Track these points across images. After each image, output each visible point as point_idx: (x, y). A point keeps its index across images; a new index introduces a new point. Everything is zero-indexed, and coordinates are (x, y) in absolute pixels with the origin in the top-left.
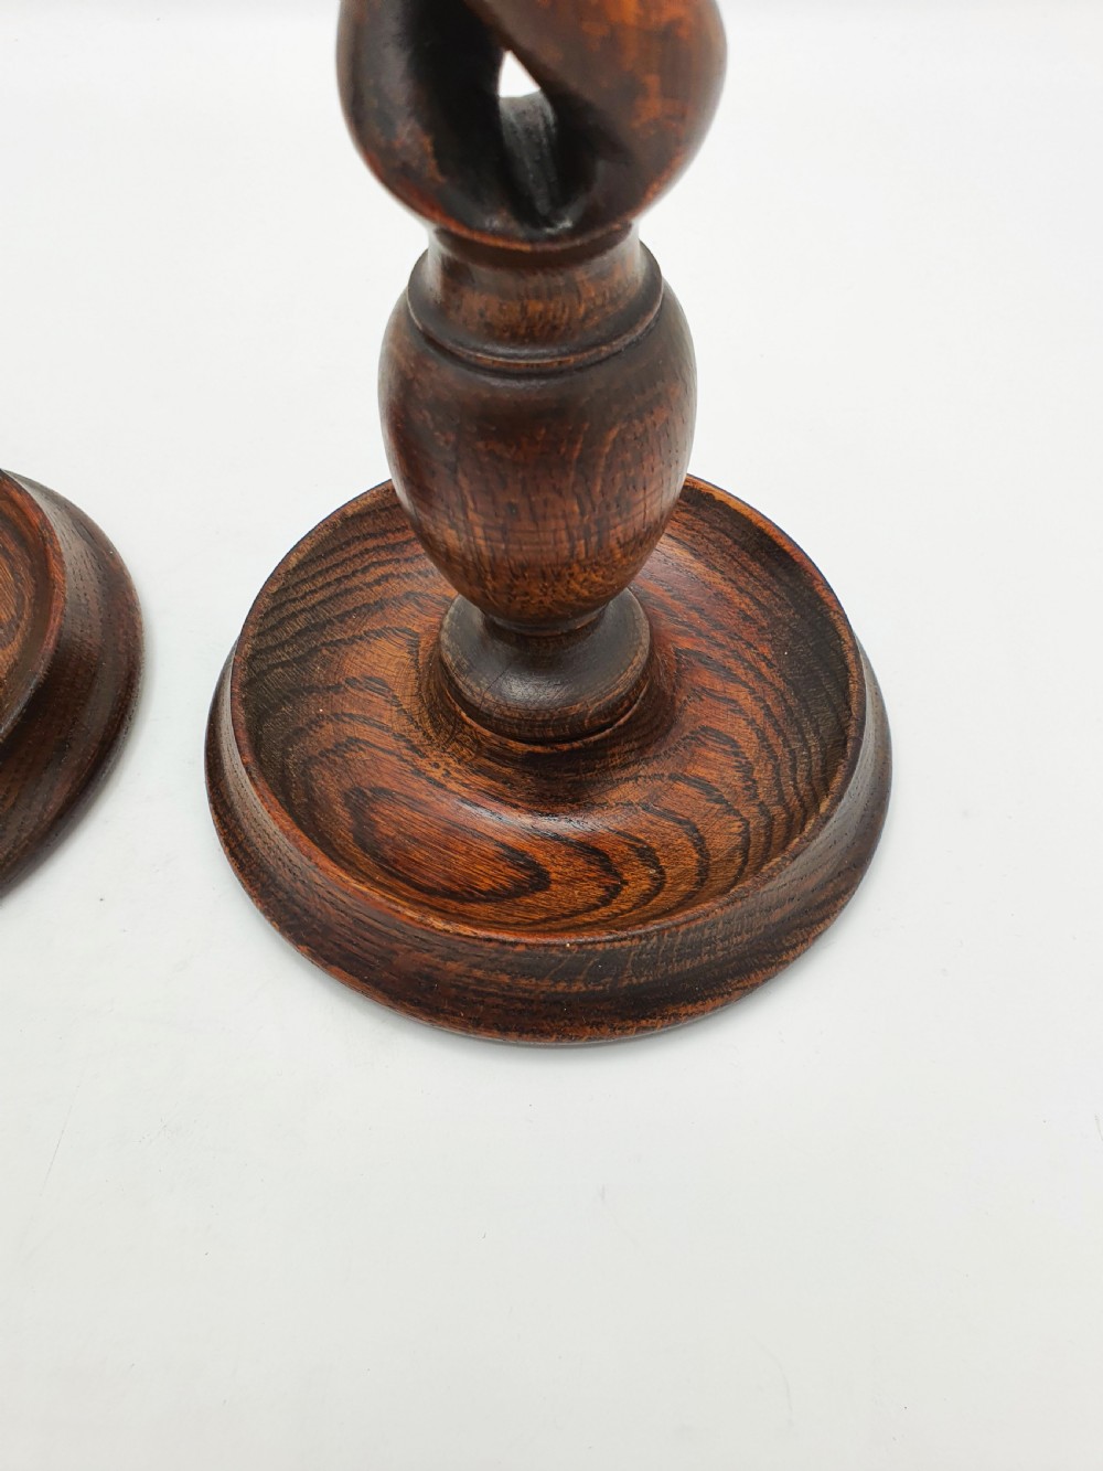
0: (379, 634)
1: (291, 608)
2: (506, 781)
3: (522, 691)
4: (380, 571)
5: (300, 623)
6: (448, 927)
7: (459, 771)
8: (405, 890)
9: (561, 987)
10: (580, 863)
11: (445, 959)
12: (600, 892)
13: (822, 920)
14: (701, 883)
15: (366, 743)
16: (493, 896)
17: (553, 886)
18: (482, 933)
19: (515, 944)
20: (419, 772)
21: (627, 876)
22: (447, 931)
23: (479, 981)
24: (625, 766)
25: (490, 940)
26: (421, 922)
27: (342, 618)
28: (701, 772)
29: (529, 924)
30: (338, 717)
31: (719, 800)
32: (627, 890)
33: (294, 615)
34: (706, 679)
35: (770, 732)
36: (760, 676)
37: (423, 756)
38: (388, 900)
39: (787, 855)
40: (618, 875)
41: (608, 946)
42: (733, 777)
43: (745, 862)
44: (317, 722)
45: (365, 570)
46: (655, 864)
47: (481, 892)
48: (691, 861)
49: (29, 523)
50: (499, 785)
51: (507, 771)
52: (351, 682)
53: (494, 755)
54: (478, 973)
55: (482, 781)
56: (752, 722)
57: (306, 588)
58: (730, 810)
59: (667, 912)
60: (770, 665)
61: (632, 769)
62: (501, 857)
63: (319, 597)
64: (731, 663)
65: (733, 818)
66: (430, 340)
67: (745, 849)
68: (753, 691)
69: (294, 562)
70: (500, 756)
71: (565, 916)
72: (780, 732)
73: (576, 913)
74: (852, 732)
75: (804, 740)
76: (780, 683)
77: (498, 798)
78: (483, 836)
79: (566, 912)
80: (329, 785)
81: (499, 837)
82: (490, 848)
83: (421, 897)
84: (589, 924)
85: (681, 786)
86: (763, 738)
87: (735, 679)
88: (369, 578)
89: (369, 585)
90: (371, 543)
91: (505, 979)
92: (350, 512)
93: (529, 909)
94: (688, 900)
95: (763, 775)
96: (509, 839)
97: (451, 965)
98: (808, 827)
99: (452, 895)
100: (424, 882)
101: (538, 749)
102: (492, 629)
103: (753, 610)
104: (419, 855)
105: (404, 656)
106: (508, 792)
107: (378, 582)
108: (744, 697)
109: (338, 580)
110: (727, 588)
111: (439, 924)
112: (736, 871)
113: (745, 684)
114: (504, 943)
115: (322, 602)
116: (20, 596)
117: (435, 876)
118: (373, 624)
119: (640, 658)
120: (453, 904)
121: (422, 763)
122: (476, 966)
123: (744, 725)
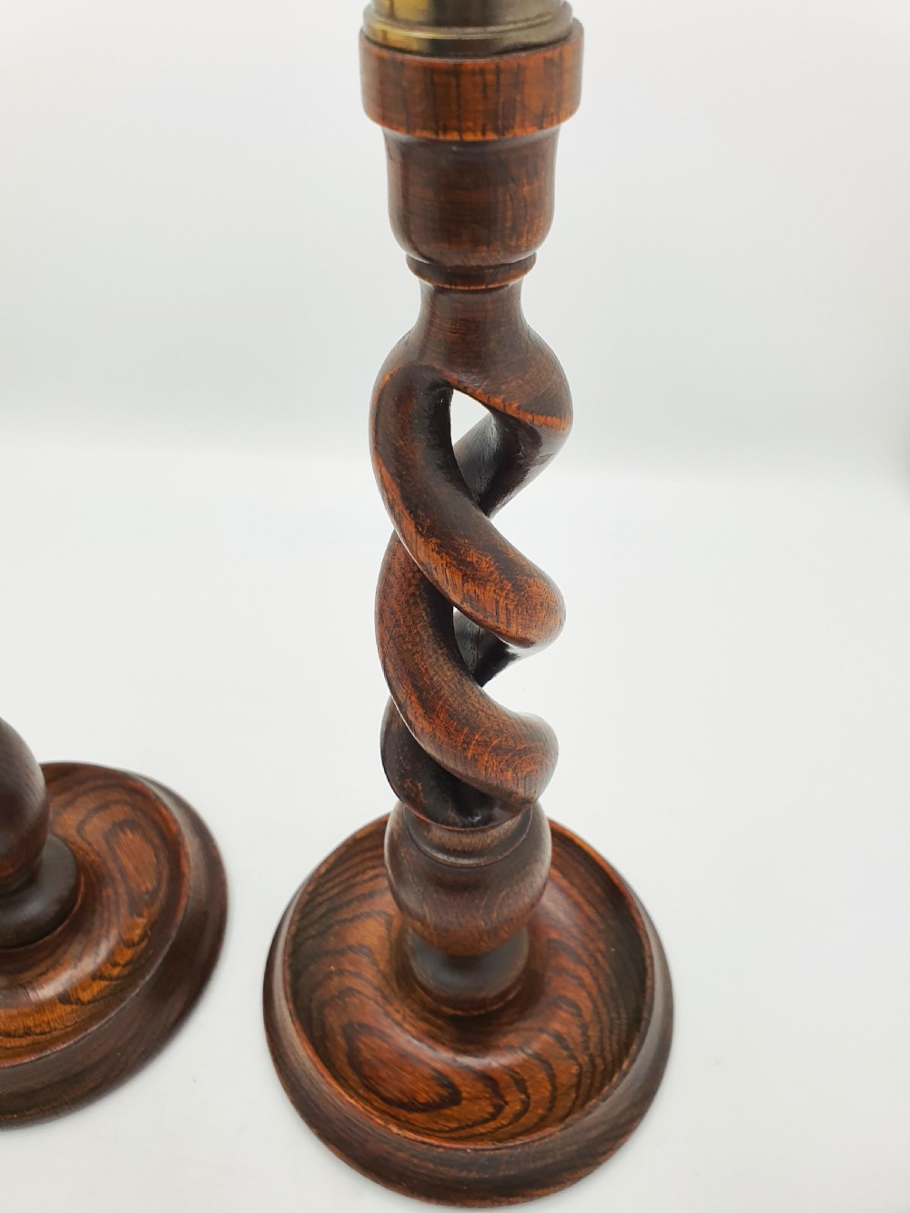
0: (369, 914)
1: (320, 899)
2: (439, 1028)
4: (371, 873)
5: (322, 910)
6: (400, 1132)
7: (410, 1017)
8: (376, 1101)
9: (464, 1174)
10: (480, 1086)
11: (397, 1150)
12: (491, 1110)
14: (550, 1109)
15: (359, 992)
16: (427, 1108)
17: (464, 1102)
18: (419, 1138)
19: (438, 1147)
20: (388, 1014)
21: (508, 1099)
22: (399, 1135)
23: (416, 1165)
24: (511, 1023)
25: (424, 1143)
26: (384, 1127)
27: (348, 903)
28: (557, 1026)
29: (447, 1132)
30: (341, 972)
31: (567, 1048)
32: (507, 1109)
33: (320, 904)
34: (563, 962)
35: (600, 1003)
36: (597, 962)
37: (391, 1004)
38: (367, 1110)
39: (600, 1097)
40: (502, 1097)
41: (492, 1153)
42: (576, 1032)
43: (577, 1098)
44: (329, 975)
45: (364, 872)
46: (524, 1091)
47: (420, 1103)
48: (546, 1091)
49: (170, 830)
50: (436, 1031)
51: (440, 1022)
52: (351, 948)
53: (432, 1012)
54: (416, 1161)
55: (424, 1025)
56: (590, 994)
57: (329, 885)
58: (573, 1057)
59: (528, 1131)
60: (603, 956)
61: (516, 1026)
62: (433, 1078)
63: (336, 891)
64: (581, 951)
65: (572, 1061)
67: (578, 1086)
68: (592, 973)
69: (323, 870)
70: (437, 1013)
71: (469, 1126)
72: (606, 1004)
73: (476, 1124)
75: (618, 1013)
76: (609, 971)
77: (434, 1038)
78: (422, 1062)
79: (470, 1123)
80: (334, 1020)
81: (433, 1064)
82: (427, 1071)
83: (383, 1106)
84: (482, 1134)
85: (544, 1038)
86: (596, 1007)
87: (582, 963)
88: (366, 877)
89: (365, 882)
90: (369, 855)
91: (431, 1166)
92: (358, 837)
93: (448, 1119)
94: (541, 1124)
95: (593, 1033)
96: (439, 1066)
97: (400, 1154)
98: (615, 1079)
99: (402, 1105)
100: (389, 1095)
101: (458, 1013)
103: (595, 917)
104: (384, 1073)
105: (383, 931)
106: (439, 1034)
107: (371, 879)
108: (585, 975)
109: (348, 879)
111: (395, 1130)
112: (570, 1104)
113: (588, 967)
114: (431, 1145)
115: (337, 894)
116: (160, 874)
117: (392, 1091)
118: (365, 908)
119: (521, 963)
120: (403, 1113)
121: (390, 1009)
122: (414, 1156)
123: (585, 994)
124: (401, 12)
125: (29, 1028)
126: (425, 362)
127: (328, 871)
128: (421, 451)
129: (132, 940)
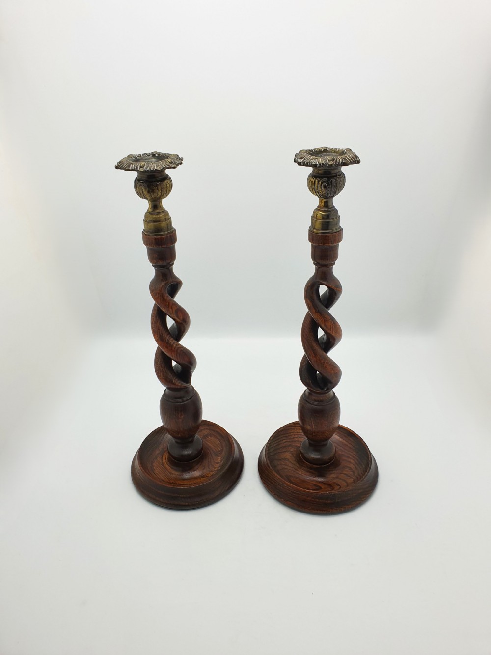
0: (286, 451)
1: (271, 446)
3: (314, 456)
4: (285, 441)
7: (304, 472)
9: (327, 501)
10: (327, 486)
11: (308, 497)
12: (331, 489)
13: (368, 494)
14: (347, 486)
19: (319, 493)
20: (297, 473)
22: (308, 491)
23: (313, 501)
24: (332, 471)
25: (315, 493)
26: (304, 490)
27: (279, 449)
28: (346, 472)
30: (281, 464)
31: (349, 476)
34: (344, 458)
36: (354, 457)
39: (361, 480)
41: (334, 493)
42: (351, 473)
44: (278, 465)
50: (311, 474)
52: (282, 459)
54: (313, 499)
55: (308, 473)
56: (353, 465)
60: (355, 455)
61: (334, 472)
64: (349, 456)
65: (351, 478)
66: (306, 401)
70: (311, 468)
72: (358, 465)
74: (370, 463)
75: (362, 466)
85: (342, 475)
86: (355, 466)
87: (350, 458)
89: (283, 443)
90: (283, 436)
95: (356, 472)
97: (308, 498)
98: (364, 477)
101: (318, 466)
102: (310, 444)
103: (352, 447)
107: (285, 443)
108: (352, 461)
110: (346, 443)
114: (317, 493)
118: (284, 450)
121: (297, 471)
122: (313, 498)
123: (352, 465)
124: (316, 228)
126: (317, 280)
127: (273, 439)
128: (315, 297)
129: (218, 462)
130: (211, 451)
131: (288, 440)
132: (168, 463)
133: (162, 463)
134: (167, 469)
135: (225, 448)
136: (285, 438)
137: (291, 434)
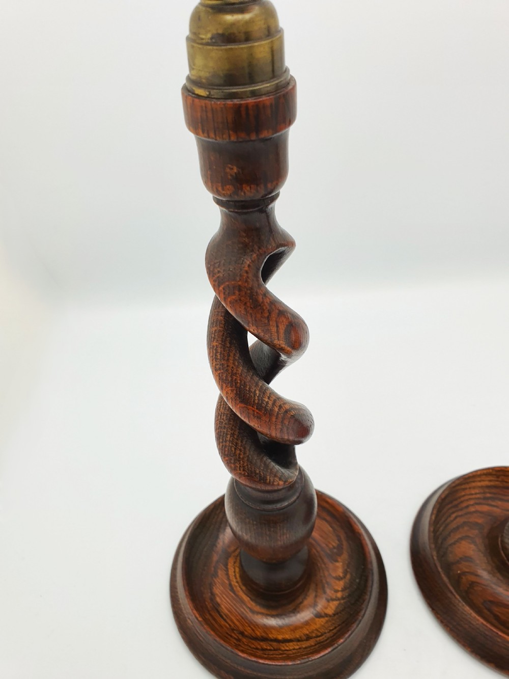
0: (461, 539)
27: (449, 534)
30: (464, 573)
44: (460, 576)
52: (461, 559)
57: (438, 527)
89: (452, 521)
115: (443, 530)
125: (307, 635)
129: (339, 576)
130: (319, 549)
131: (460, 513)
132: (244, 588)
133: (230, 585)
134: (243, 602)
135: (345, 543)
136: (454, 510)
137: (462, 499)
